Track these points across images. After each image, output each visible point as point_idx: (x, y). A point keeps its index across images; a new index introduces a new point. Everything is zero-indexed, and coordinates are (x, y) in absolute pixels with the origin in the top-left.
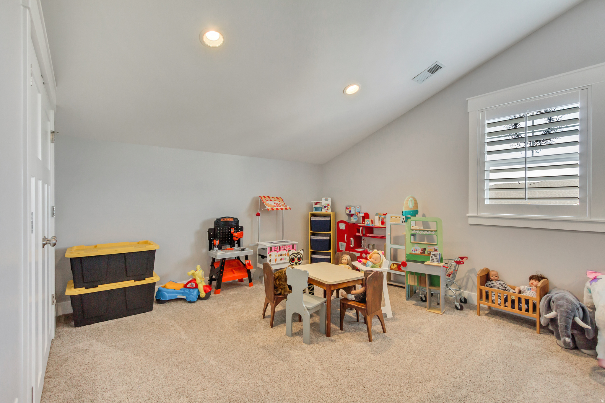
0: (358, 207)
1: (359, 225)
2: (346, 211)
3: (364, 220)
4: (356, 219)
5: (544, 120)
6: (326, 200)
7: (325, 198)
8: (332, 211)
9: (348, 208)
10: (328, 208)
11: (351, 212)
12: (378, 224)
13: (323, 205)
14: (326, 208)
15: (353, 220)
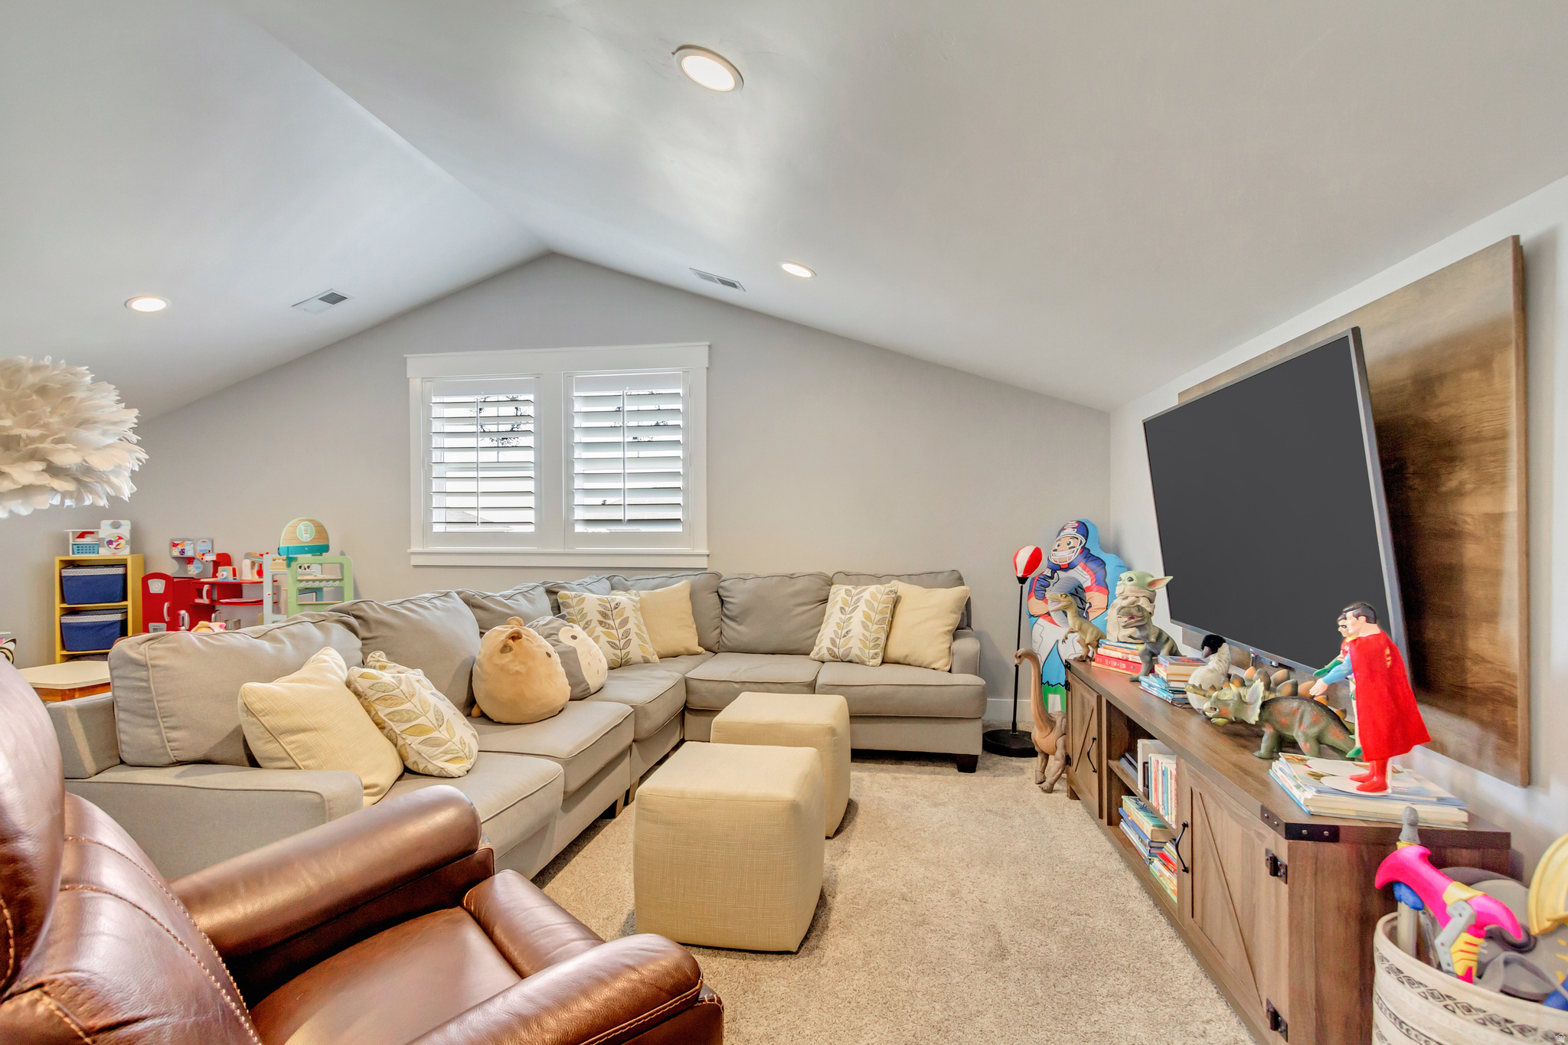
0: (204, 542)
1: (202, 580)
2: (171, 552)
3: (215, 571)
4: (200, 568)
5: (510, 410)
6: (116, 526)
7: (110, 521)
8: (132, 552)
9: (178, 544)
10: (119, 544)
11: (184, 552)
12: (247, 574)
13: (104, 539)
14: (112, 547)
15: (193, 571)
